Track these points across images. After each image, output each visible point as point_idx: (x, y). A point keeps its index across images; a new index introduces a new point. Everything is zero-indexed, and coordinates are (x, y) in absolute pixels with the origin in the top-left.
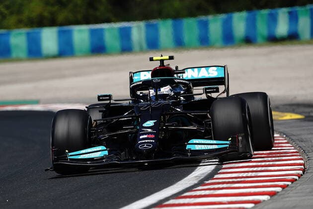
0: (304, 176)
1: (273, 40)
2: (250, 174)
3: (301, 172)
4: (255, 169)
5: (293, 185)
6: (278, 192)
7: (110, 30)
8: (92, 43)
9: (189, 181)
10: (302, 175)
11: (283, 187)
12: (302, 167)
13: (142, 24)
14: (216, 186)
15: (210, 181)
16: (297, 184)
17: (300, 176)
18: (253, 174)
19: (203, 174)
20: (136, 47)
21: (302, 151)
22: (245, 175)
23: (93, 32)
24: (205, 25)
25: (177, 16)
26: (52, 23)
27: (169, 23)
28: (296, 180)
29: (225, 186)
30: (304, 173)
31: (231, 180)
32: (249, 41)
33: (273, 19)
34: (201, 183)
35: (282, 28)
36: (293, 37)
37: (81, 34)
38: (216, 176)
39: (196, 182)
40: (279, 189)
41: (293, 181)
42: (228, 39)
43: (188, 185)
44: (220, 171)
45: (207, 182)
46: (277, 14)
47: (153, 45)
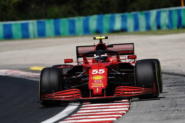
0: (129, 111)
1: (113, 32)
2: (98, 110)
3: (127, 109)
4: (101, 107)
5: (123, 116)
6: (114, 121)
7: (16, 25)
8: (4, 32)
9: (62, 115)
10: (128, 111)
11: (117, 118)
12: (128, 106)
13: (35, 22)
14: (78, 118)
15: (75, 115)
16: (125, 116)
17: (127, 111)
18: (100, 110)
19: (71, 110)
20: (31, 35)
22: (95, 111)
23: (5, 26)
24: (73, 23)
25: (56, 17)
27: (52, 21)
28: (125, 114)
29: (83, 117)
30: (129, 110)
31: (87, 114)
32: (98, 32)
33: (113, 20)
34: (70, 116)
35: (118, 25)
36: (123, 31)
38: (78, 112)
39: (66, 115)
40: (115, 119)
41: (123, 114)
42: (86, 31)
43: (62, 117)
44: (81, 109)
45: (73, 115)
46: (115, 17)
47: (42, 34)
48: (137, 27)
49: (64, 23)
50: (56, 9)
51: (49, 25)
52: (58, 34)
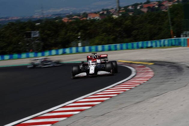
0: (154, 76)
1: (147, 47)
7: (112, 46)
8: (109, 48)
13: (119, 44)
16: (153, 78)
20: (118, 49)
21: (154, 71)
24: (133, 44)
25: (127, 42)
26: (100, 45)
27: (126, 44)
32: (142, 48)
33: (147, 43)
35: (149, 45)
36: (151, 47)
37: (106, 47)
40: (149, 79)
42: (138, 47)
43: (130, 78)
47: (122, 49)
48: (156, 46)
49: (130, 44)
50: (127, 40)
51: (124, 45)
52: (127, 49)
